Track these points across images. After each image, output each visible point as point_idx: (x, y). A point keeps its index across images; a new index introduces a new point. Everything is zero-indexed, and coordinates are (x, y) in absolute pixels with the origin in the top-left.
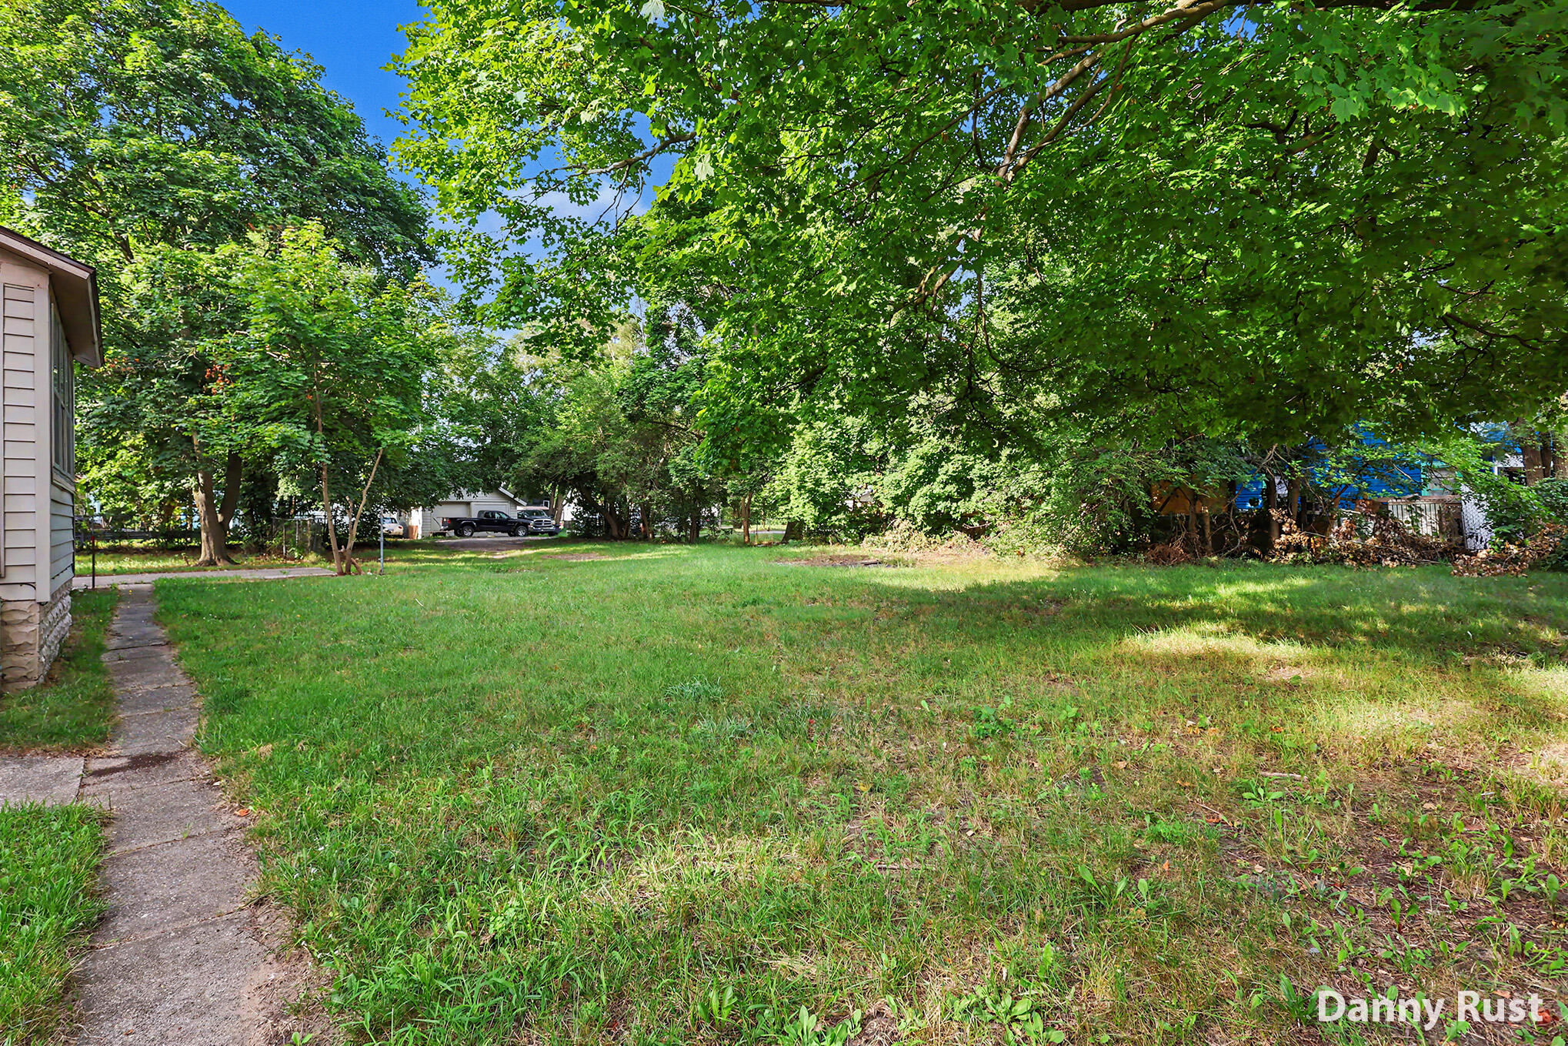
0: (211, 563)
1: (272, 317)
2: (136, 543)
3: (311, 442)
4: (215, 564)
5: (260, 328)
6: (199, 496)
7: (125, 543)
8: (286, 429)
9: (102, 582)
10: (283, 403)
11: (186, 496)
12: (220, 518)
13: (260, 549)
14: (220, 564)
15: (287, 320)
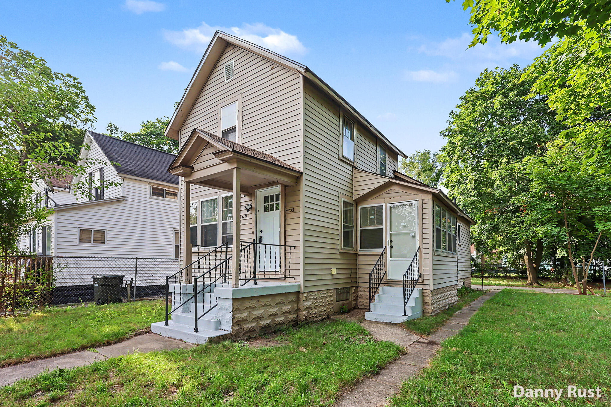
0: (531, 284)
1: (540, 181)
2: (513, 275)
3: (559, 232)
4: (533, 285)
5: (535, 186)
6: (526, 257)
7: (508, 274)
8: (548, 228)
9: (486, 288)
10: (548, 216)
11: (521, 256)
12: (534, 266)
13: (557, 280)
14: (535, 285)
15: (546, 182)
